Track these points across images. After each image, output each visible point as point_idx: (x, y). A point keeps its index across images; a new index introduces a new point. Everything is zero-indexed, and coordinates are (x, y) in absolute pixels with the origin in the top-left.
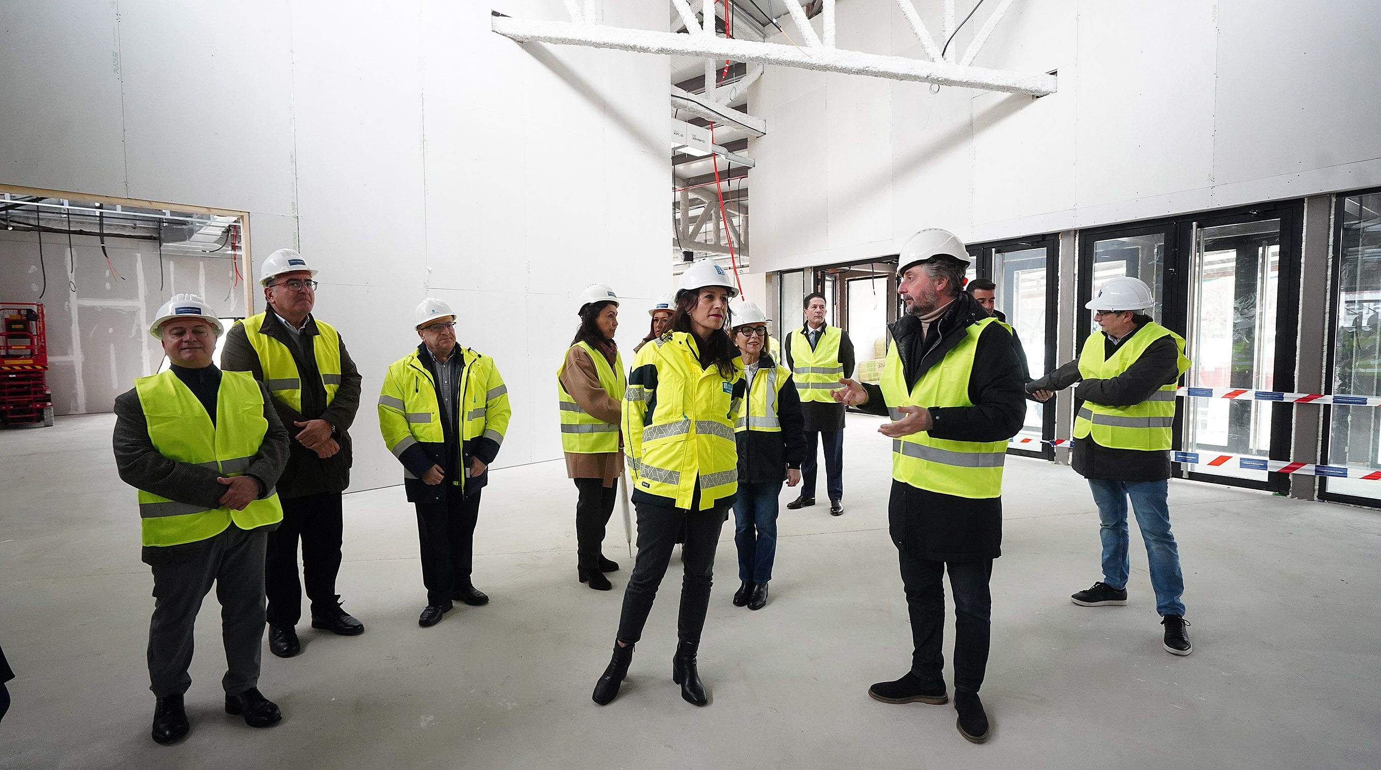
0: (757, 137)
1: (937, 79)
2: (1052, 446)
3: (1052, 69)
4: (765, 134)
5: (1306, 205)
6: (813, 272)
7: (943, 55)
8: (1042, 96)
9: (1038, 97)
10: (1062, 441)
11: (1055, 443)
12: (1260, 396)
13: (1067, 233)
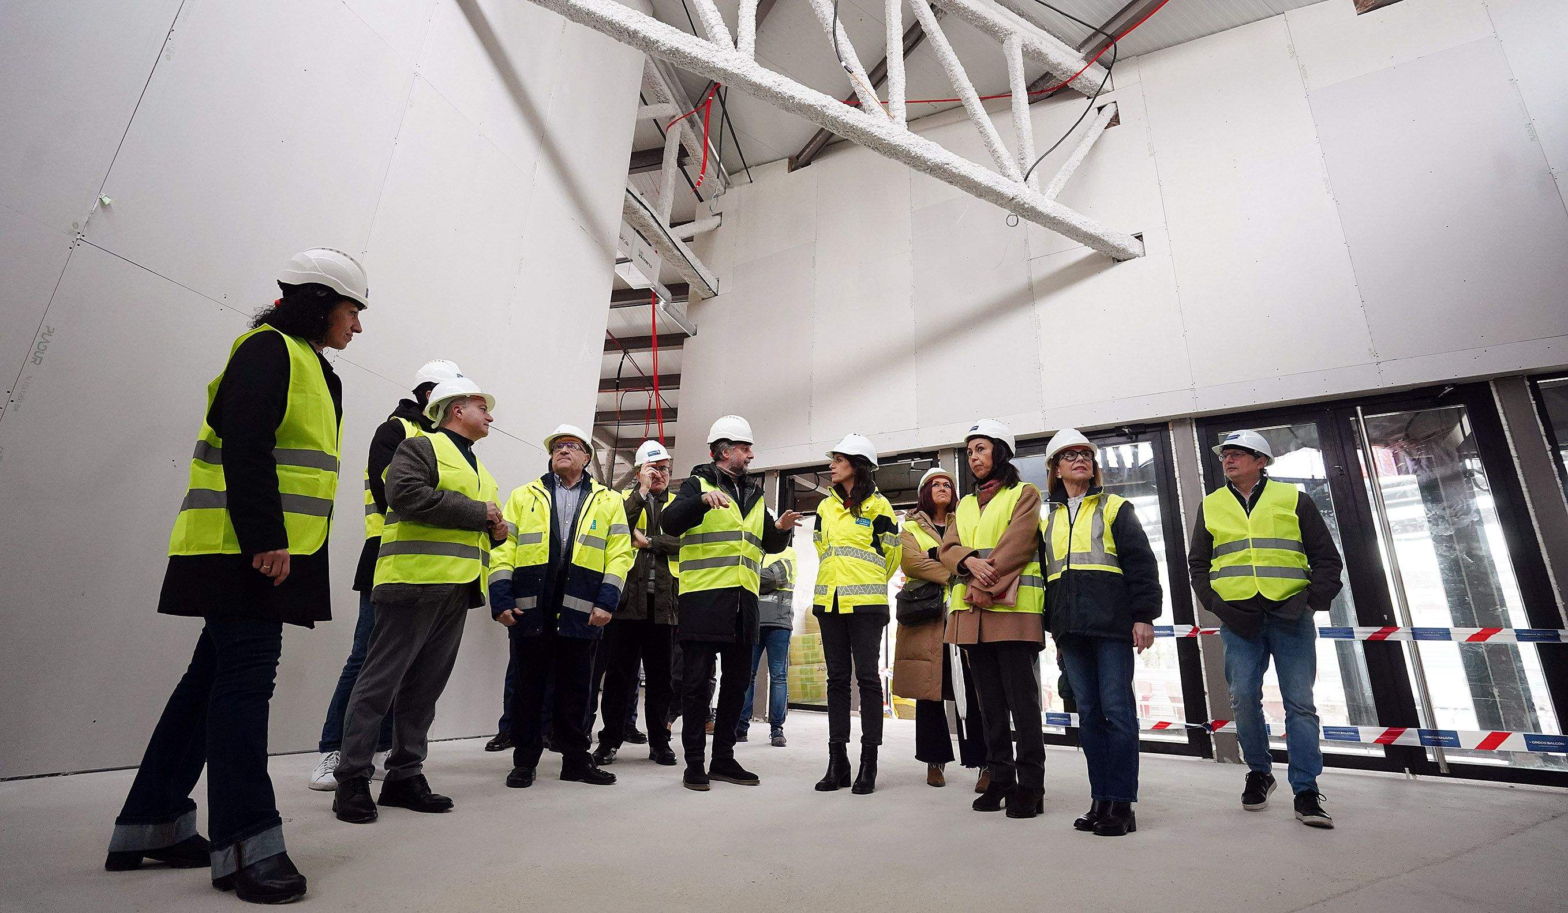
0: (703, 299)
1: (1023, 204)
2: (1208, 732)
3: (1137, 231)
4: (717, 295)
5: (1493, 389)
6: (778, 479)
7: (1025, 180)
8: (1125, 260)
9: (1119, 261)
10: (1223, 723)
11: (1212, 727)
12: (1521, 636)
13: (1180, 421)
